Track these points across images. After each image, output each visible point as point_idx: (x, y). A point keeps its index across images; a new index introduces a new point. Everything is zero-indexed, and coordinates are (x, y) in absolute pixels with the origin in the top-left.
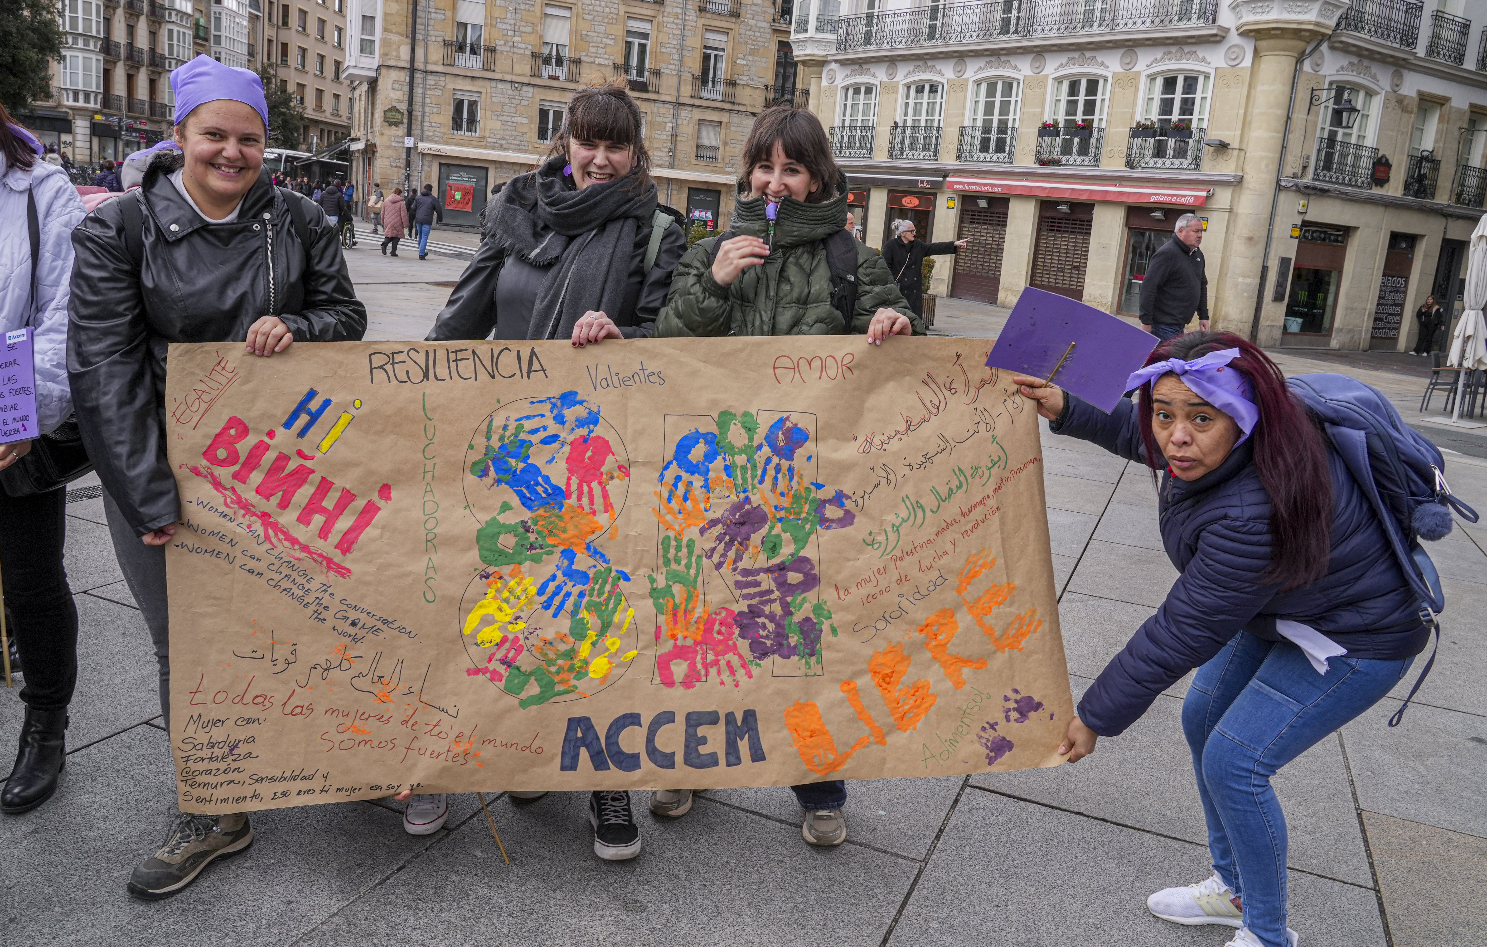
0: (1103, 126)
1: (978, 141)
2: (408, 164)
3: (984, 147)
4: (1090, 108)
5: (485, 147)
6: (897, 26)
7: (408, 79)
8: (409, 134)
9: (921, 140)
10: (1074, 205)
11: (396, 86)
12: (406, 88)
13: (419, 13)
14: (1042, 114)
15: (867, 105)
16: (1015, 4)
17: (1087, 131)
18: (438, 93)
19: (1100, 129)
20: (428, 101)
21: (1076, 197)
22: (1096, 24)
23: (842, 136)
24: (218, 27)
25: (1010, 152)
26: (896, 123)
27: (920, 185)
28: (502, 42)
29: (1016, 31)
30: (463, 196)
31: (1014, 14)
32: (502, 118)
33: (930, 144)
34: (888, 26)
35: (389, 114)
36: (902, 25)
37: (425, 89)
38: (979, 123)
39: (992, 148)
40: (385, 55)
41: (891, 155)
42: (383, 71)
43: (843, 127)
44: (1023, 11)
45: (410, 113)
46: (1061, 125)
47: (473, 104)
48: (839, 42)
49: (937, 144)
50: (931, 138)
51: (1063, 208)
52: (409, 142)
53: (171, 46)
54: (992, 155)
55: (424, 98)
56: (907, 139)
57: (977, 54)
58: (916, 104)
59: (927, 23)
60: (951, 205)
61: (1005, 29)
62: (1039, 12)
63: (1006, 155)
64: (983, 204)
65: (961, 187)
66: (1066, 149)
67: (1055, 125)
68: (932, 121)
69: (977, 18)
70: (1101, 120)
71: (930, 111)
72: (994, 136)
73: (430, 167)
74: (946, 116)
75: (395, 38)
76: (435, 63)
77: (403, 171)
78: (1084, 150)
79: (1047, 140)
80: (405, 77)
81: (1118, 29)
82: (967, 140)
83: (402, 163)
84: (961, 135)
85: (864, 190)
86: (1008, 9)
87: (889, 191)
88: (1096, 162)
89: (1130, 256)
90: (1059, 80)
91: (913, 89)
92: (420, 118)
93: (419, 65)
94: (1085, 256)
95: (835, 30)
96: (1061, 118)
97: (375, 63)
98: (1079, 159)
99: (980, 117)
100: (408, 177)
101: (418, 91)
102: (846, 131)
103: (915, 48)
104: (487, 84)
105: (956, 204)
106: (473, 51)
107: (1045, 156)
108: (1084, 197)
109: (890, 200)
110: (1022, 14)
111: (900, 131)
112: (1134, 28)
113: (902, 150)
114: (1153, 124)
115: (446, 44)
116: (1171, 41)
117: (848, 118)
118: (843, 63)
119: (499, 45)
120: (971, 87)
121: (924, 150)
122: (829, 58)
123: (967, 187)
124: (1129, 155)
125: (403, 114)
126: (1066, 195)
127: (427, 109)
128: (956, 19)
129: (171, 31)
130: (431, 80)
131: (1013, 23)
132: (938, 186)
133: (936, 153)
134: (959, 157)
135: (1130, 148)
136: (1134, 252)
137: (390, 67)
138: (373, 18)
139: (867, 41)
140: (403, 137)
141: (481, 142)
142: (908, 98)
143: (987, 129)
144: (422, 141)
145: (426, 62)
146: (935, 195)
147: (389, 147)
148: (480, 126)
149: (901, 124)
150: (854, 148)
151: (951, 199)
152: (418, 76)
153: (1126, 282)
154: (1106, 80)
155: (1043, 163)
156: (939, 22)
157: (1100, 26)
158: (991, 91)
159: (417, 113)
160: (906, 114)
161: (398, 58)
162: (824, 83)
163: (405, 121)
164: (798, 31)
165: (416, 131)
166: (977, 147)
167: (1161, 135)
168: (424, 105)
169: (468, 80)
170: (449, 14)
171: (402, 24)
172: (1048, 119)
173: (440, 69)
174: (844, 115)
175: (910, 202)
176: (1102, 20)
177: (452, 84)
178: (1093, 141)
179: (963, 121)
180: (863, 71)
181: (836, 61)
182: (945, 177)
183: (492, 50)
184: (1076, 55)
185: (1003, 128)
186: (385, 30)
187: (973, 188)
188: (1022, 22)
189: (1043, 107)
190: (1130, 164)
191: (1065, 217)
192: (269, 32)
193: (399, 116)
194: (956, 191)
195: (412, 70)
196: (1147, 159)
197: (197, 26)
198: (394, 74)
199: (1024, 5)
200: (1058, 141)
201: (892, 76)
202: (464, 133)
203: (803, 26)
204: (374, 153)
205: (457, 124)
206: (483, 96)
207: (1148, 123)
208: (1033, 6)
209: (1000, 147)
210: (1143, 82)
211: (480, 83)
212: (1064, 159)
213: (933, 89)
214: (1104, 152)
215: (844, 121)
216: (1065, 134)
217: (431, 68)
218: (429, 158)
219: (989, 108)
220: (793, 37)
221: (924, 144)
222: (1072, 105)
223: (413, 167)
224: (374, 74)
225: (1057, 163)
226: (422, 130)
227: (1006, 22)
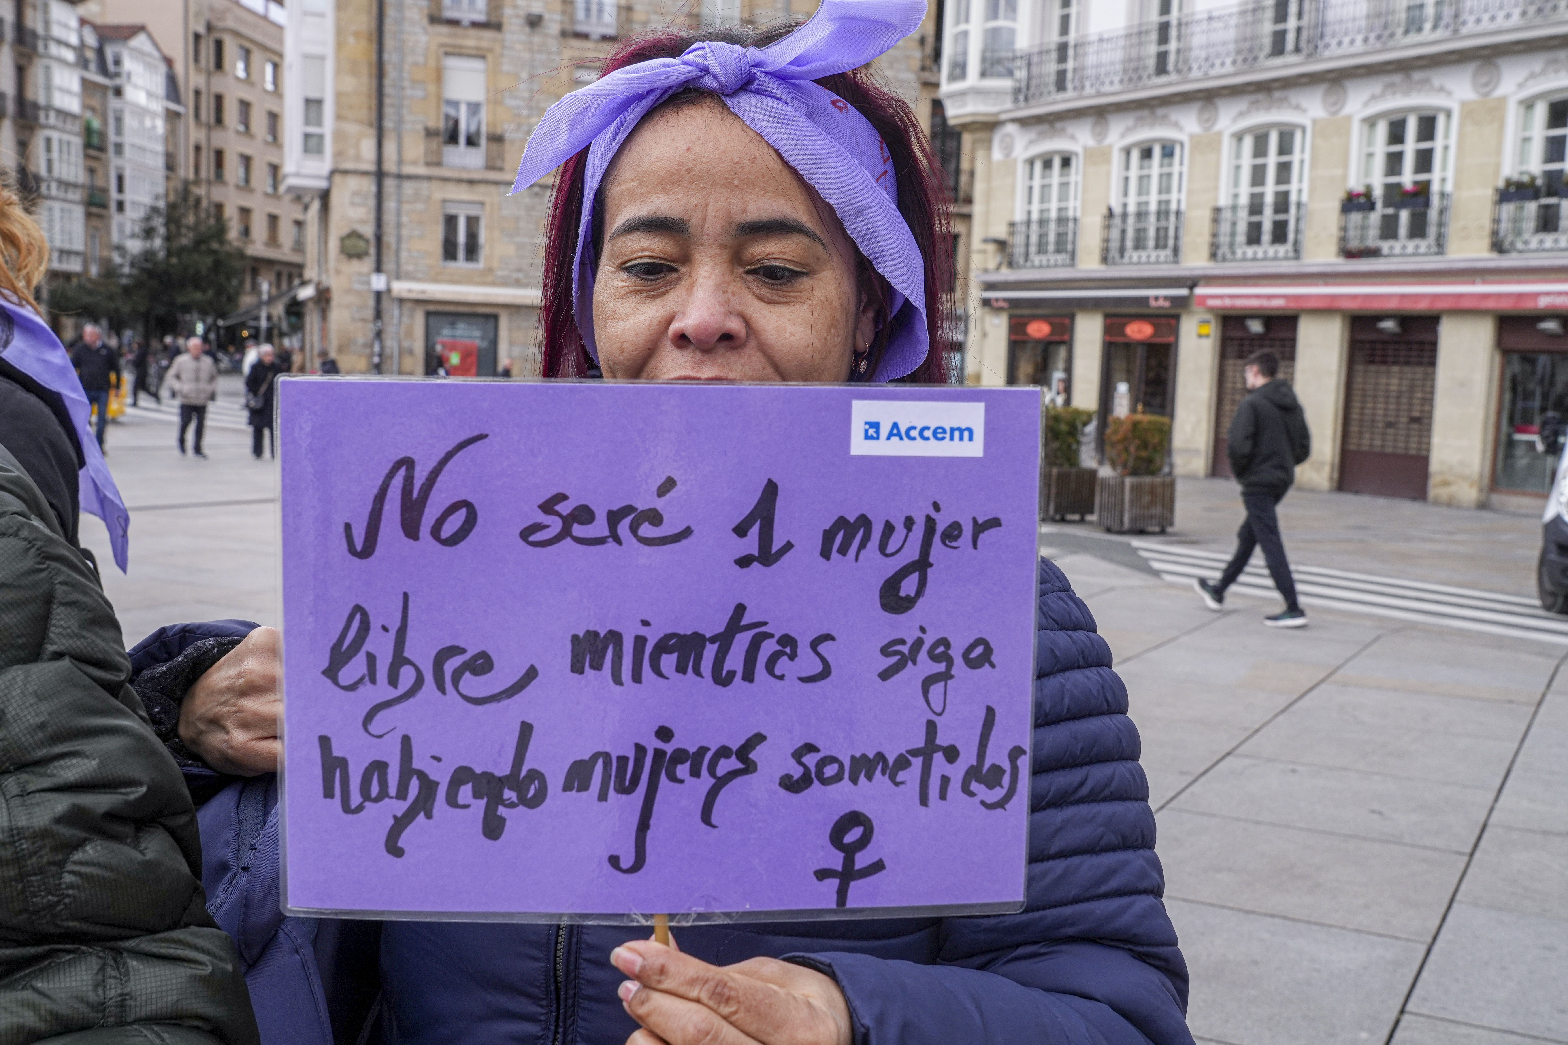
0: (1449, 188)
1: (1242, 228)
2: (378, 314)
3: (1254, 236)
4: (1424, 161)
5: (493, 284)
6: (1106, 58)
7: (373, 188)
8: (379, 269)
9: (1152, 233)
10: (1407, 320)
11: (357, 200)
12: (372, 202)
13: (388, 90)
14: (1345, 177)
15: (1064, 186)
16: (1293, 8)
17: (1421, 200)
18: (420, 206)
19: (1443, 195)
20: (405, 219)
21: (1410, 307)
22: (1428, 26)
23: (1028, 237)
24: (119, 131)
25: (1296, 242)
26: (1110, 210)
27: (1153, 303)
28: (512, 126)
29: (1297, 50)
30: (464, 359)
31: (1292, 23)
32: (518, 239)
33: (1166, 238)
34: (1091, 59)
35: (348, 243)
36: (1114, 56)
37: (400, 201)
38: (1244, 200)
39: (1266, 237)
40: (338, 154)
41: (1105, 260)
42: (337, 178)
43: (1028, 223)
44: (1306, 17)
45: (379, 238)
46: (1378, 193)
47: (472, 222)
48: (1017, 91)
49: (1176, 238)
50: (1166, 229)
51: (1389, 325)
52: (379, 282)
53: (50, 162)
54: (1266, 248)
55: (399, 214)
56: (1130, 234)
57: (1234, 91)
58: (1141, 178)
59: (1152, 49)
60: (1205, 330)
61: (1278, 47)
62: (1331, 15)
63: (1289, 246)
64: (1256, 327)
65: (1217, 303)
66: (1389, 230)
67: (1368, 194)
68: (1168, 202)
69: (1231, 34)
70: (1443, 180)
71: (1165, 188)
72: (1268, 219)
73: (412, 317)
74: (1190, 192)
75: (352, 128)
76: (414, 163)
77: (371, 326)
78: (1418, 230)
79: (1356, 218)
80: (369, 186)
81: (1464, 31)
82: (1225, 228)
83: (370, 313)
84: (1216, 221)
85: (1064, 316)
86: (1281, 15)
87: (1107, 316)
88: (1440, 245)
89: (1508, 396)
90: (1371, 122)
91: (1135, 155)
92: (393, 246)
93: (390, 166)
94: (1429, 400)
95: (1010, 73)
96: (1378, 181)
97: (324, 165)
98: (1411, 246)
99: (1245, 191)
100: (379, 334)
101: (390, 205)
102: (1034, 227)
103: (1136, 90)
104: (492, 189)
105: (1212, 329)
106: (471, 142)
107: (1354, 244)
108: (1422, 306)
109: (1108, 330)
110: (1305, 22)
111: (1117, 221)
112: (1493, 26)
113: (1122, 250)
114: (1533, 179)
115: (430, 133)
116: (1556, 42)
117: (1035, 208)
118: (1024, 122)
119: (508, 129)
120: (1227, 144)
121: (1157, 247)
122: (1003, 117)
123: (1228, 302)
124: (1495, 233)
125: (367, 241)
126: (1392, 305)
127: (405, 232)
128: (1198, 39)
129: (48, 141)
130: (409, 188)
131: (1291, 38)
132: (1182, 303)
133: (1176, 251)
134: (1213, 256)
135: (1497, 221)
136: (1514, 389)
137: (346, 172)
138: (319, 102)
139: (1061, 84)
140: (369, 275)
141: (487, 278)
142: (1127, 167)
143: (1256, 207)
144: (398, 277)
145: (400, 162)
146: (1177, 317)
147: (349, 291)
148: (484, 252)
149: (1117, 210)
150: (1046, 252)
151: (1205, 322)
152: (390, 184)
153: (1503, 438)
154: (1449, 114)
155: (1349, 254)
156: (1173, 46)
157: (1435, 27)
158: (1260, 149)
159: (390, 238)
160: (1126, 194)
161: (358, 158)
162: (997, 155)
163: (372, 250)
164: (952, 78)
165: (389, 263)
166: (1241, 238)
167: (1549, 194)
168: (399, 225)
169: (464, 187)
170: (432, 88)
171: (363, 108)
172: (1355, 184)
173: (421, 170)
174: (1030, 202)
175: (1139, 331)
176: (1438, 18)
177: (439, 192)
178: (1433, 214)
179: (1216, 199)
180: (1055, 133)
181: (1014, 120)
182: (1191, 288)
183: (497, 139)
184: (1397, 78)
185: (1282, 203)
186: (339, 117)
187: (1239, 303)
188: (1305, 35)
189: (1345, 165)
190: (1498, 246)
191: (1393, 340)
192: (196, 135)
193: (362, 244)
194: (1212, 310)
195: (380, 175)
196: (1526, 236)
197: (88, 131)
198: (353, 183)
199: (1307, 6)
200: (1375, 218)
201: (1100, 136)
202: (461, 264)
203: (959, 70)
204: (328, 301)
205: (449, 251)
206: (488, 208)
207: (1526, 179)
208: (1321, 10)
209: (1280, 234)
210: (1512, 113)
211: (482, 188)
212: (1385, 246)
213: (1168, 152)
214: (1453, 230)
215: (1029, 213)
216: (1386, 205)
217: (407, 170)
218: (408, 305)
219: (1258, 175)
220: (946, 88)
221: (1157, 238)
222: (1394, 162)
223: (386, 318)
224: (323, 184)
225: (1374, 253)
226: (398, 264)
227: (1279, 38)
